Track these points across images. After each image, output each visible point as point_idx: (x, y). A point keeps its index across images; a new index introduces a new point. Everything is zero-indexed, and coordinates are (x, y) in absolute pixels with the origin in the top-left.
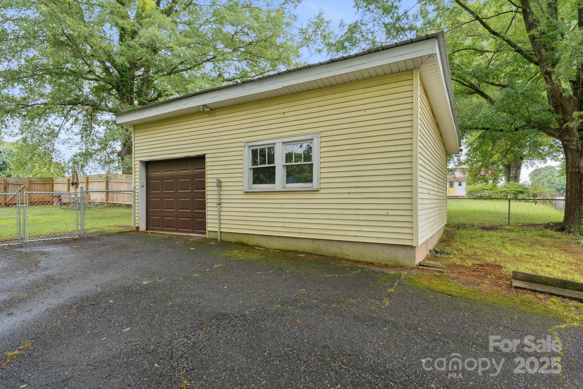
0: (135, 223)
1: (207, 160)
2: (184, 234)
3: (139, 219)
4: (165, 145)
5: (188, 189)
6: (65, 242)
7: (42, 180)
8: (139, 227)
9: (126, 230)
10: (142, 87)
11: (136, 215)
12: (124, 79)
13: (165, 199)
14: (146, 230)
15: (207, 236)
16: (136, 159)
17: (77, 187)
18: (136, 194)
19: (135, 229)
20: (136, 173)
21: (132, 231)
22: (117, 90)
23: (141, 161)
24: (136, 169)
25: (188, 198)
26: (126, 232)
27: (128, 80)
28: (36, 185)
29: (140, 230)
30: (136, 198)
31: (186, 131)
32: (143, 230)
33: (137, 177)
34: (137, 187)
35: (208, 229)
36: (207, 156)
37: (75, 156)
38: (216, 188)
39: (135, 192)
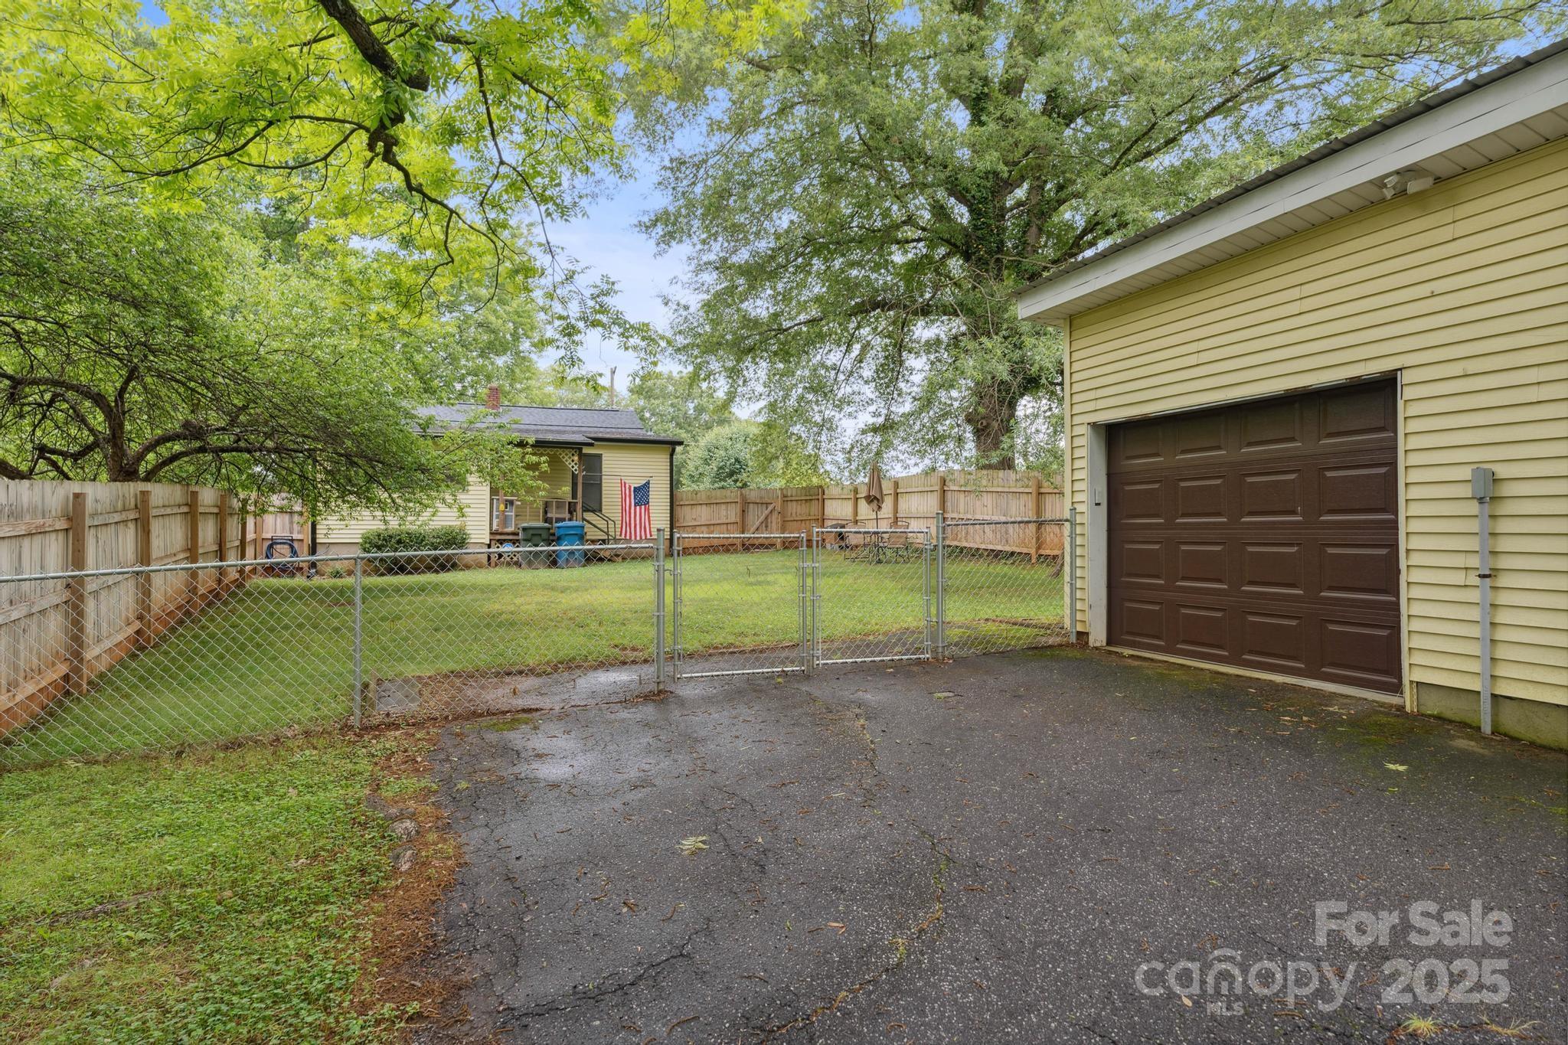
0: (1074, 621)
1: (1408, 393)
2: (1279, 678)
3: (1086, 608)
4: (1193, 360)
5: (1293, 512)
6: (902, 671)
7: (803, 492)
8: (1087, 634)
9: (1051, 641)
10: (1025, 232)
11: (1079, 594)
12: (983, 223)
13: (1184, 548)
14: (1109, 643)
15: (1408, 700)
16: (1077, 420)
17: (880, 508)
18: (1079, 530)
19: (1073, 639)
20: (1076, 462)
21: (1068, 645)
22: (967, 257)
23: (1094, 426)
24: (1075, 450)
25: (1291, 545)
26: (1051, 647)
27: (992, 221)
28: (794, 503)
29: (1091, 643)
30: (1079, 541)
31: (1295, 293)
32: (1098, 644)
33: (1078, 475)
34: (1080, 508)
35: (1410, 675)
36: (1405, 378)
37: (864, 432)
38: (1473, 508)
39: (1073, 524)
